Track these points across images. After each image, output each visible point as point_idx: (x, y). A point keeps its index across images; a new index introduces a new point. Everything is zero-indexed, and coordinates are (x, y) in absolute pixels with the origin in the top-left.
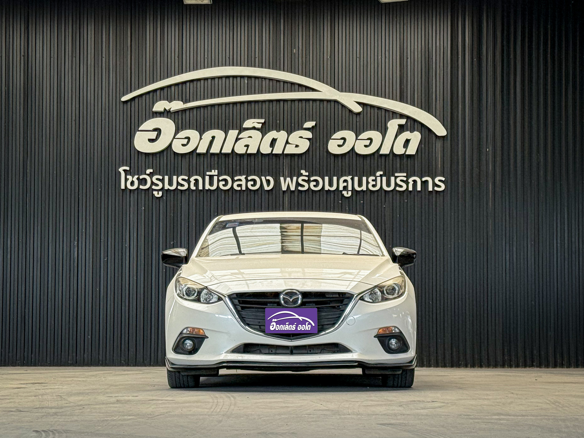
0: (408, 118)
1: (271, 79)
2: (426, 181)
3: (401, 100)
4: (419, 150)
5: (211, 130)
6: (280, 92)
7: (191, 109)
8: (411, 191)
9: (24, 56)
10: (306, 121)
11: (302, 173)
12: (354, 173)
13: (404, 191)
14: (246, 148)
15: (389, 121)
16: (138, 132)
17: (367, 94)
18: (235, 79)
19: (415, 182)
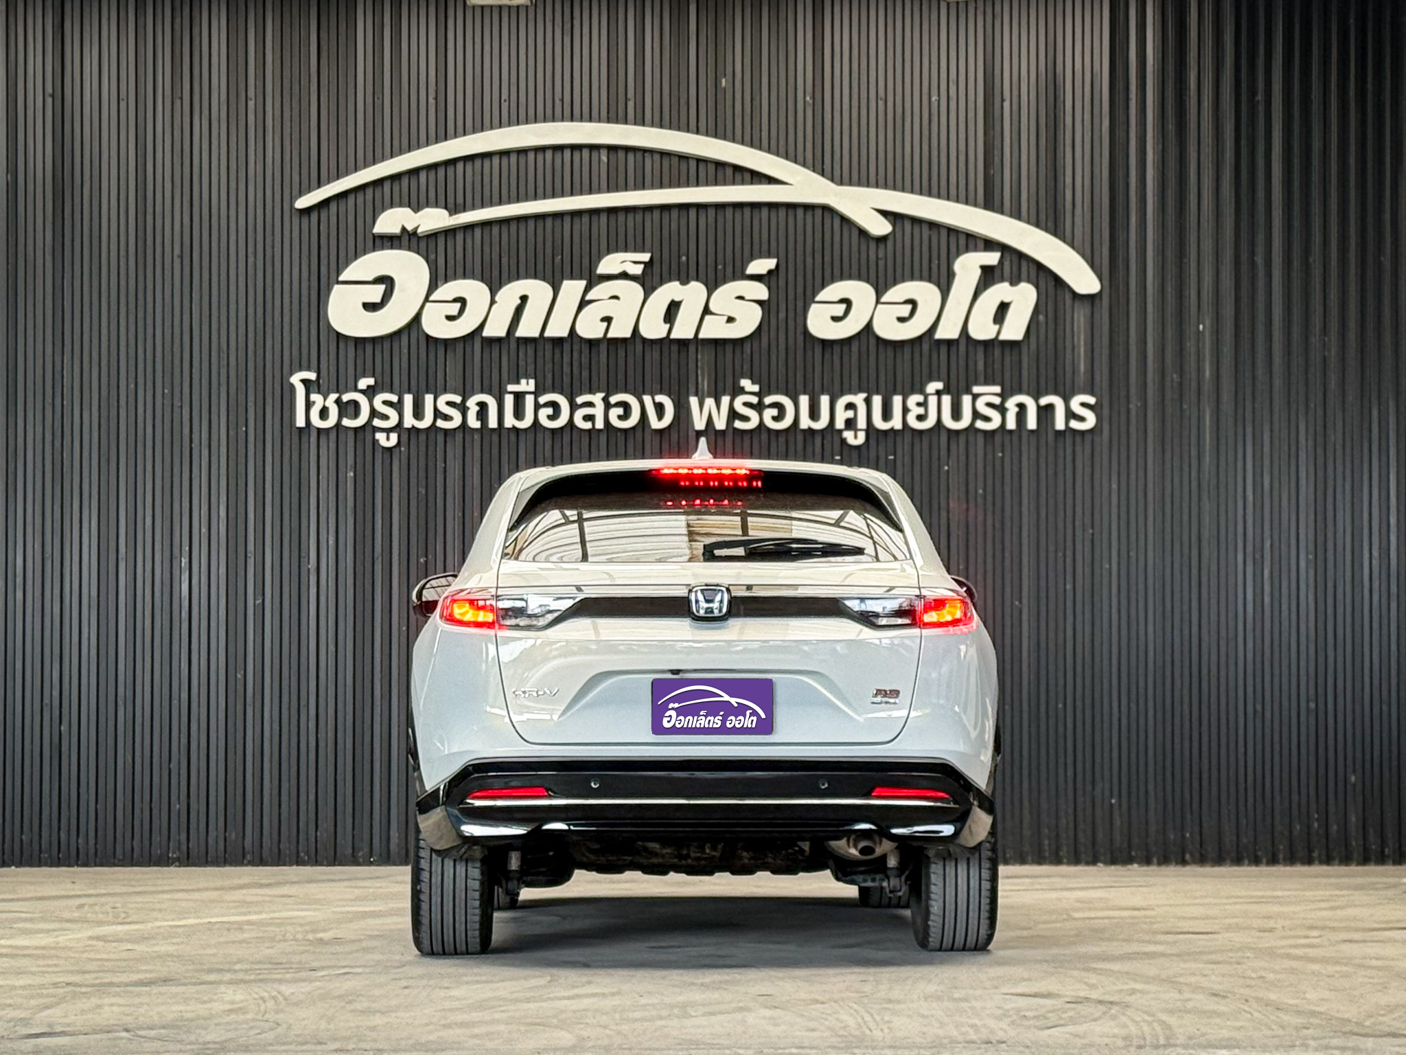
0: (1004, 248)
1: (664, 154)
2: (1050, 407)
3: (989, 205)
4: (1033, 330)
5: (518, 278)
6: (688, 186)
7: (469, 227)
8: (1011, 432)
9: (53, 96)
10: (752, 258)
11: (743, 388)
12: (872, 385)
13: (993, 432)
14: (605, 324)
15: (958, 255)
16: (336, 287)
17: (903, 190)
18: (577, 155)
19: (1022, 407)
